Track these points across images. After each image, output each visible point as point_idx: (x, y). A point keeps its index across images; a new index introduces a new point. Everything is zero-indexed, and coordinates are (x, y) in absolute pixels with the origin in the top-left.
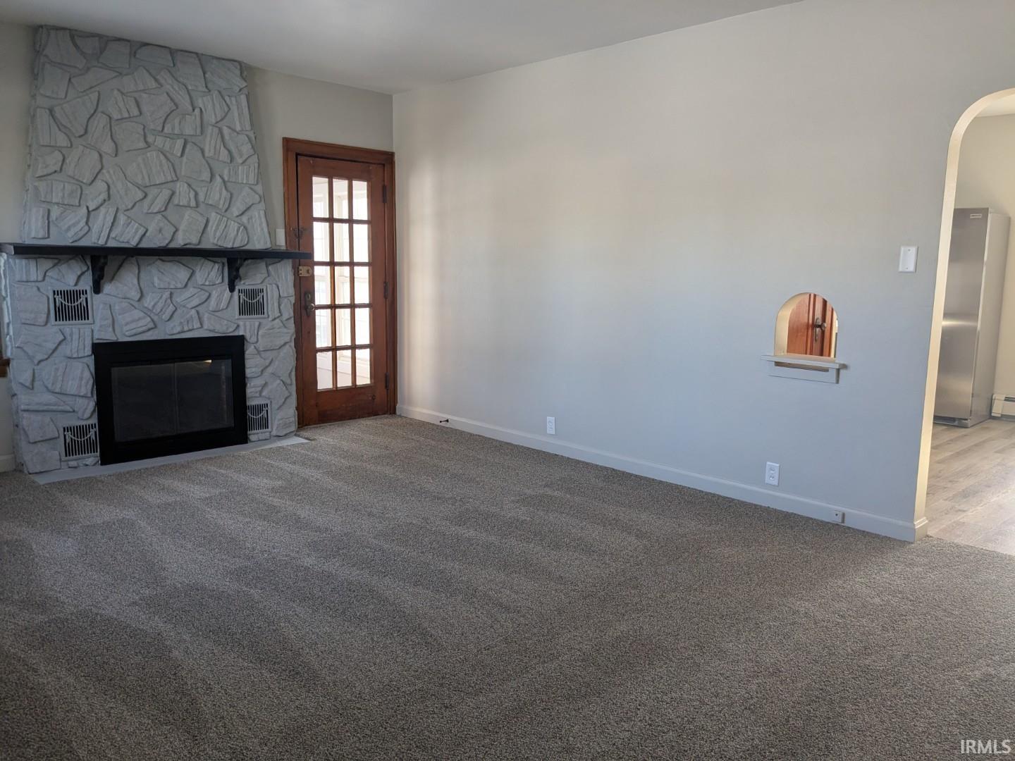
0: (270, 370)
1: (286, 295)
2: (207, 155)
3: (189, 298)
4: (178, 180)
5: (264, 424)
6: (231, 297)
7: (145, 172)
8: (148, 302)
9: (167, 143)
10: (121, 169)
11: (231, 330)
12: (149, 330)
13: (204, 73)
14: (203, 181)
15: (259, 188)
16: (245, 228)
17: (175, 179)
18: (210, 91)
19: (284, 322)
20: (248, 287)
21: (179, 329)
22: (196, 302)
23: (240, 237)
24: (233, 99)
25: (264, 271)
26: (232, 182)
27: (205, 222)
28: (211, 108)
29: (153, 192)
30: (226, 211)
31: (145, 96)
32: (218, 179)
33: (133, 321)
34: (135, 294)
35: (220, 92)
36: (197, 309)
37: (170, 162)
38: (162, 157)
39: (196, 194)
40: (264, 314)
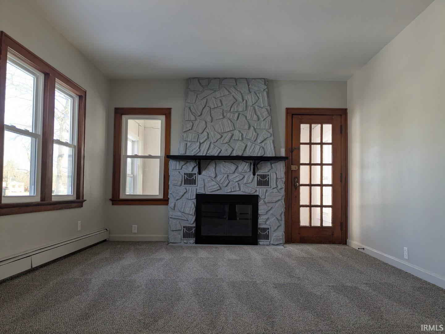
0: (271, 212)
1: (280, 177)
2: (248, 118)
3: (235, 177)
4: (235, 129)
5: (267, 237)
6: (254, 177)
7: (222, 127)
8: (218, 178)
9: (231, 115)
10: (213, 127)
11: (253, 192)
12: (218, 190)
13: (249, 86)
14: (246, 129)
15: (271, 131)
16: (263, 148)
17: (234, 129)
18: (251, 92)
19: (279, 190)
20: (261, 174)
21: (229, 190)
22: (237, 180)
23: (260, 152)
24: (260, 94)
25: (270, 166)
26: (258, 129)
27: (245, 146)
28: (250, 99)
29: (224, 135)
30: (255, 141)
31: (224, 98)
32: (252, 128)
33: (211, 186)
34: (213, 175)
35: (255, 92)
36: (239, 182)
37: (232, 122)
38: (229, 121)
39: (242, 135)
40: (269, 186)
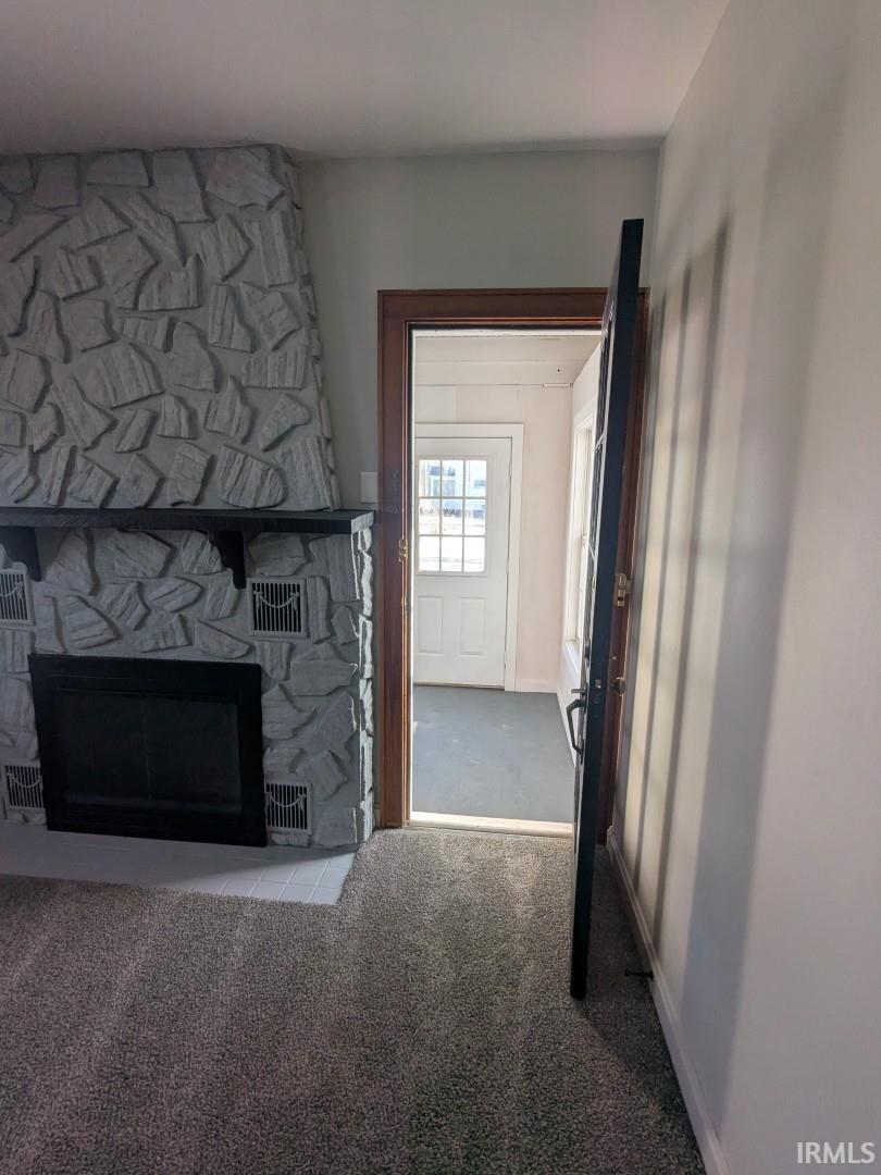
0: (311, 730)
1: (341, 599)
2: (212, 340)
3: (167, 594)
4: (163, 393)
5: (300, 820)
6: (239, 597)
7: (107, 383)
8: (105, 598)
9: (141, 328)
10: (77, 383)
11: (238, 654)
12: (109, 641)
13: (203, 187)
14: (203, 390)
15: (309, 395)
16: (279, 471)
17: (156, 391)
18: (214, 220)
19: (340, 648)
20: (265, 581)
21: (149, 645)
22: (176, 603)
23: (266, 492)
24: (256, 225)
25: (298, 550)
26: (254, 387)
27: (204, 462)
28: (215, 247)
29: (123, 416)
30: (245, 440)
31: (103, 248)
32: (230, 385)
33: (83, 626)
34: (83, 585)
35: (231, 218)
36: (184, 613)
37: (150, 361)
38: (134, 356)
39: (192, 417)
40: (300, 630)
